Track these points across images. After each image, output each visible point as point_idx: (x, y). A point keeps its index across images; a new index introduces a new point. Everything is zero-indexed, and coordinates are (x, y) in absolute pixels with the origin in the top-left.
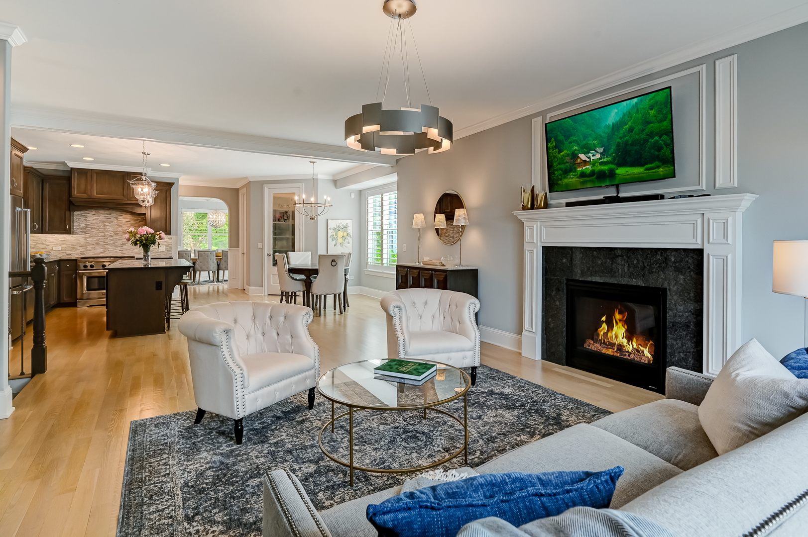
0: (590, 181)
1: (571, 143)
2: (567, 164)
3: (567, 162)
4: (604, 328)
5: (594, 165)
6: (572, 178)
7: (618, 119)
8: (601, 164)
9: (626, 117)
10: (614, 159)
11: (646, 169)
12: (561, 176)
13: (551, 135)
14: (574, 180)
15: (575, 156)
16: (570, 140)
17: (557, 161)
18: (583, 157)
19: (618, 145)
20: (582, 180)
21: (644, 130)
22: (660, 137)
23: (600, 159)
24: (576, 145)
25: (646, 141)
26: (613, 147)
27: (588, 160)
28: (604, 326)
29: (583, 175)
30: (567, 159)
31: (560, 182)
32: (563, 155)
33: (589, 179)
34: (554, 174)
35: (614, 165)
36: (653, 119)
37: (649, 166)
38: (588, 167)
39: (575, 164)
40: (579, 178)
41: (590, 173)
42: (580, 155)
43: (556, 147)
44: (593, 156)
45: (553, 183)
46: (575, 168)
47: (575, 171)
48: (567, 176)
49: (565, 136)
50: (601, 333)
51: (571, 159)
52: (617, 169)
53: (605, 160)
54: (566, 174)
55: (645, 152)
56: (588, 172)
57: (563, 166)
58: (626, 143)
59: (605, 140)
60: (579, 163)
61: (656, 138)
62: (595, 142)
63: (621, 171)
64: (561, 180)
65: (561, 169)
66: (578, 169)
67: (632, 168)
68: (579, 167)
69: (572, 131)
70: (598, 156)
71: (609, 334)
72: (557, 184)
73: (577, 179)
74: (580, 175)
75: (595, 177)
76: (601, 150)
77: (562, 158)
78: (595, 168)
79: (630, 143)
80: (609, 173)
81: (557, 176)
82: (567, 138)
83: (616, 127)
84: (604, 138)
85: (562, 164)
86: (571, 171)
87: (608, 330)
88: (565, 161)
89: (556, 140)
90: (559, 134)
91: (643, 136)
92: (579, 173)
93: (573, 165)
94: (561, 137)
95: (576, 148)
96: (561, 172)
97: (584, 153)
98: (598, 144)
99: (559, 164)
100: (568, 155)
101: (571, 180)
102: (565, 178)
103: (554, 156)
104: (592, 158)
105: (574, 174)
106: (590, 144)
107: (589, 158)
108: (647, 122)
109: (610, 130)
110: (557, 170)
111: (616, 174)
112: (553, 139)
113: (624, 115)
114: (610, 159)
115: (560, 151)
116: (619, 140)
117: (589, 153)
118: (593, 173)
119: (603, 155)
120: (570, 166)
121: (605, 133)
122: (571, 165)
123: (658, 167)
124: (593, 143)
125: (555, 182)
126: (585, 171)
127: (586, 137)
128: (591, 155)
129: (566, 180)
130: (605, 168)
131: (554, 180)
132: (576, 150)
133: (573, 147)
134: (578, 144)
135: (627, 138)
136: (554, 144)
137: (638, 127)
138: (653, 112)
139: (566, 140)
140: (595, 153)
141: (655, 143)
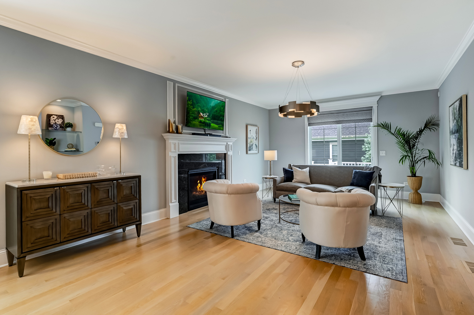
0: (203, 125)
1: (198, 106)
4: (199, 185)
5: (205, 119)
6: (197, 122)
7: (214, 105)
8: (207, 120)
11: (219, 127)
12: (192, 119)
13: (190, 98)
14: (197, 123)
15: (199, 113)
16: (198, 105)
17: (192, 111)
18: (201, 114)
19: (213, 115)
20: (200, 124)
21: (220, 113)
23: (207, 118)
25: (220, 117)
26: (211, 115)
27: (203, 116)
28: (199, 184)
29: (201, 122)
30: (196, 113)
31: (191, 122)
32: (194, 110)
33: (202, 124)
34: (190, 117)
35: (211, 122)
36: (222, 111)
37: (219, 125)
38: (203, 119)
42: (201, 113)
43: (192, 105)
45: (188, 122)
46: (198, 118)
47: (198, 119)
50: (198, 188)
51: (197, 113)
54: (194, 119)
56: (203, 121)
57: (193, 115)
58: (215, 115)
59: (210, 111)
60: (200, 116)
61: (222, 117)
62: (206, 110)
63: (212, 125)
64: (192, 121)
65: (193, 116)
67: (215, 125)
68: (200, 118)
69: (199, 101)
70: (206, 116)
71: (201, 187)
72: (190, 123)
76: (208, 114)
78: (205, 121)
80: (209, 124)
81: (191, 119)
82: (197, 103)
83: (213, 108)
85: (194, 114)
86: (196, 118)
87: (201, 186)
88: (195, 113)
89: (192, 101)
90: (194, 99)
91: (219, 115)
92: (199, 121)
94: (195, 102)
95: (199, 109)
97: (203, 113)
99: (192, 113)
100: (196, 111)
102: (194, 121)
103: (190, 109)
107: (204, 116)
110: (191, 116)
113: (216, 105)
114: (210, 119)
115: (193, 108)
116: (213, 113)
118: (204, 123)
120: (197, 116)
121: (210, 108)
123: (221, 127)
126: (202, 121)
127: (204, 106)
128: (204, 115)
129: (194, 122)
130: (208, 122)
131: (189, 120)
132: (199, 110)
133: (198, 108)
134: (201, 108)
135: (215, 113)
136: (191, 103)
137: (218, 111)
138: (222, 108)
139: (196, 104)
140: (206, 115)
141: (222, 119)
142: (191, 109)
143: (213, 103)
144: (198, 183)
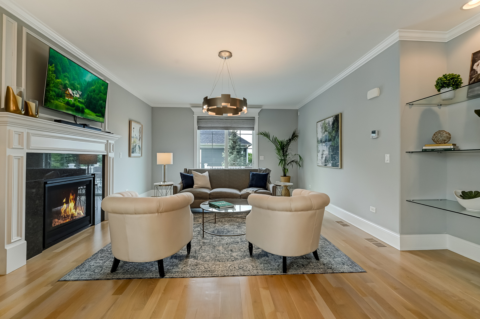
1: (65, 76)
2: (60, 90)
3: (60, 89)
5: (75, 100)
6: (61, 102)
7: (90, 80)
8: (79, 101)
9: (94, 82)
10: (85, 102)
11: (96, 116)
12: (54, 97)
13: (53, 60)
14: (62, 104)
15: (65, 88)
16: (65, 74)
17: (53, 83)
19: (88, 95)
20: (67, 106)
21: (99, 94)
22: (103, 102)
23: (79, 98)
24: (68, 80)
25: (98, 101)
26: (86, 95)
27: (73, 95)
28: (65, 205)
29: (68, 103)
30: (61, 87)
31: (52, 101)
32: (58, 82)
33: (71, 108)
34: (49, 92)
35: (85, 106)
36: (102, 91)
37: (97, 114)
38: (72, 99)
39: (65, 93)
40: (66, 105)
41: (72, 104)
42: (69, 89)
43: (55, 72)
44: (76, 94)
45: (48, 100)
46: (64, 96)
47: (64, 99)
48: (58, 99)
49: (62, 69)
51: (63, 88)
52: (85, 109)
53: (81, 100)
54: (58, 97)
55: (97, 106)
56: (71, 103)
57: (56, 90)
58: (91, 96)
59: (83, 88)
60: (67, 94)
61: (102, 101)
62: (78, 86)
63: (87, 111)
64: (53, 100)
65: (55, 92)
66: (66, 98)
67: (91, 112)
68: (67, 97)
69: (67, 69)
70: (78, 96)
71: (67, 210)
72: (50, 102)
73: (64, 105)
74: (66, 102)
75: (74, 108)
76: (80, 93)
77: (57, 83)
78: (75, 102)
79: (93, 97)
80: (82, 110)
81: (51, 95)
82: (64, 72)
83: (89, 84)
84: (83, 87)
85: (57, 88)
86: (61, 96)
87: (66, 207)
88: (59, 87)
89: (56, 66)
90: (59, 64)
91: (98, 97)
92: (66, 101)
93: (63, 94)
94: (60, 68)
95: (67, 82)
96: (54, 93)
97: (72, 89)
98: (80, 88)
99: (54, 86)
100: (62, 84)
101: (60, 103)
102: (57, 99)
103: (52, 78)
104: (75, 95)
105: (63, 100)
106: (76, 85)
107: (74, 94)
108: (100, 91)
109: (86, 84)
110: (52, 91)
111: (84, 112)
112: (54, 65)
113: (93, 80)
114: (83, 101)
115: (57, 78)
116: (88, 93)
117: (74, 91)
118: (73, 106)
119: (81, 97)
120: (61, 93)
121: (84, 84)
122: (63, 92)
123: (100, 116)
124: (77, 86)
125: (49, 99)
126: (70, 101)
127: (74, 79)
128: (75, 93)
129: (57, 102)
130: (81, 105)
131: (48, 97)
132: (67, 84)
133: (66, 80)
134: (69, 81)
135: (92, 94)
136: (54, 69)
137: (97, 91)
138: (103, 88)
139: (62, 72)
140: (77, 93)
141: (101, 104)
142: (52, 80)
143: (88, 78)
144: (64, 202)
